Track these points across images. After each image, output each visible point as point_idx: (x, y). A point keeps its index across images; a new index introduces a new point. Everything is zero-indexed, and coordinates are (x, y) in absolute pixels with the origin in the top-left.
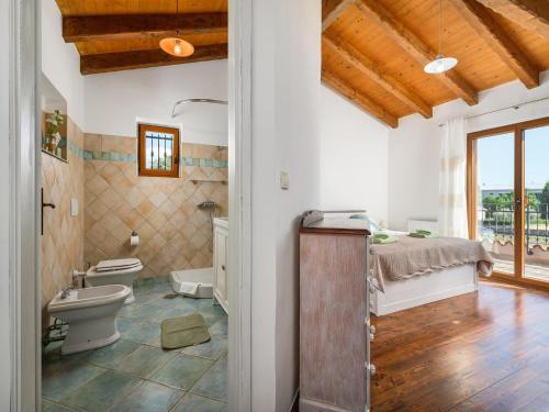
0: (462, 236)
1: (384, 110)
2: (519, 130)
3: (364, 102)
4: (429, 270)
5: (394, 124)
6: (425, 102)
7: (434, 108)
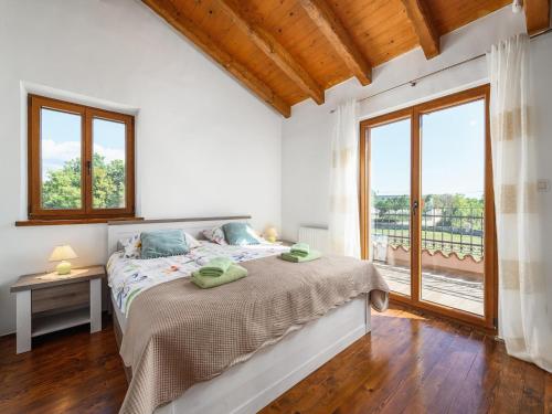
0: (351, 254)
1: (274, 93)
2: (415, 113)
3: (244, 76)
4: (292, 328)
5: (286, 113)
6: (315, 81)
7: (326, 91)
